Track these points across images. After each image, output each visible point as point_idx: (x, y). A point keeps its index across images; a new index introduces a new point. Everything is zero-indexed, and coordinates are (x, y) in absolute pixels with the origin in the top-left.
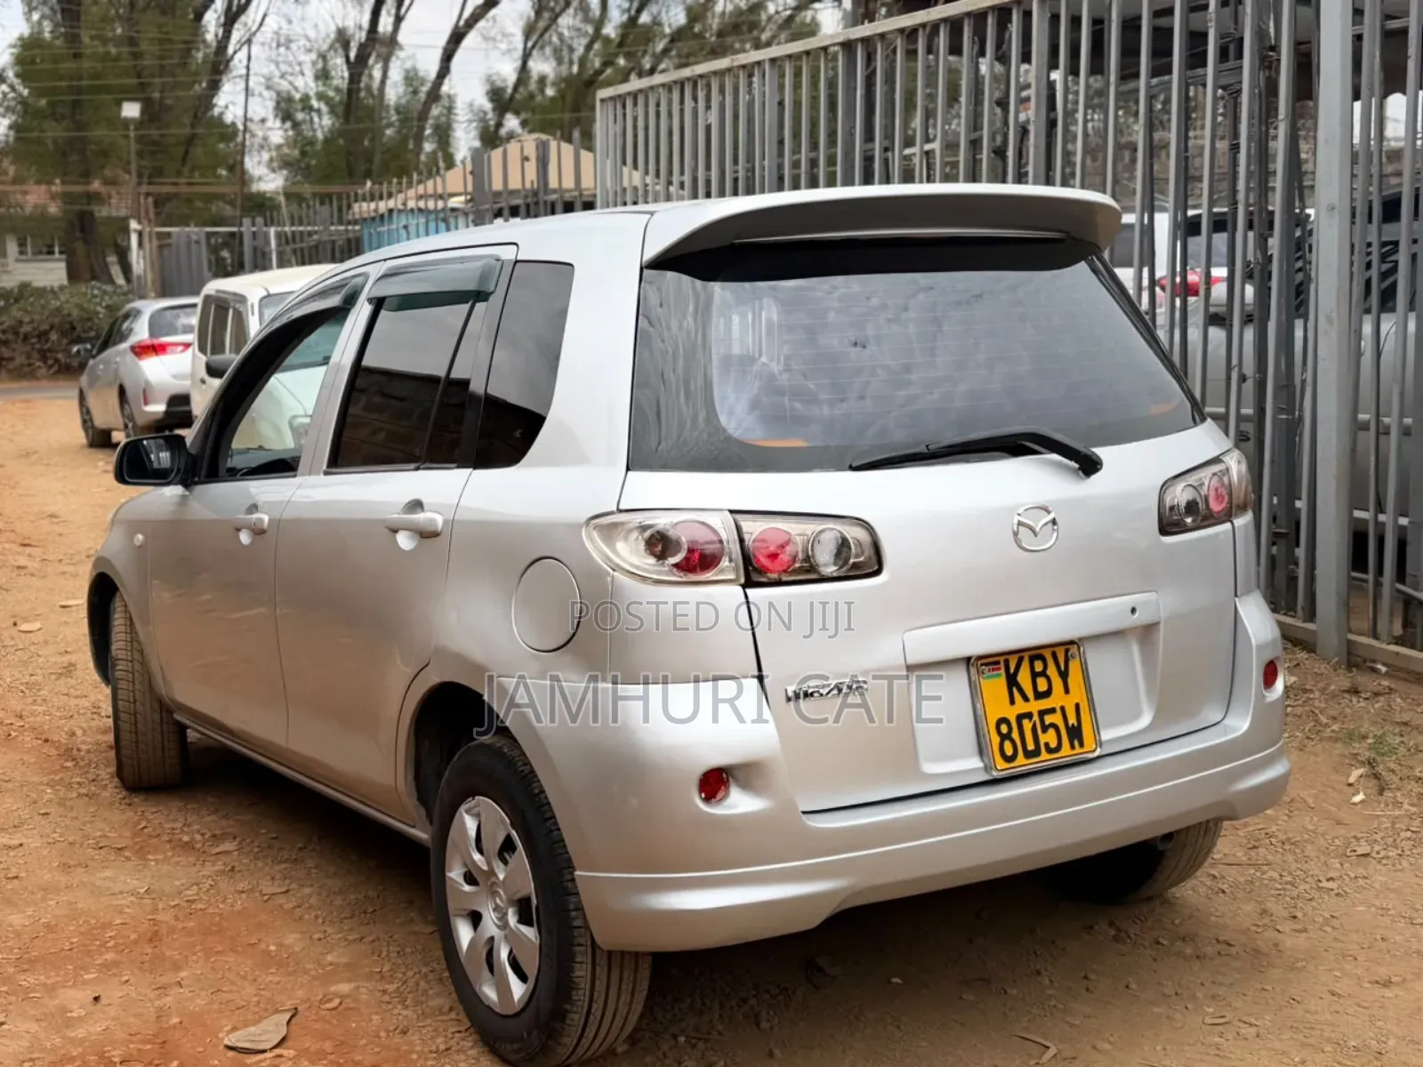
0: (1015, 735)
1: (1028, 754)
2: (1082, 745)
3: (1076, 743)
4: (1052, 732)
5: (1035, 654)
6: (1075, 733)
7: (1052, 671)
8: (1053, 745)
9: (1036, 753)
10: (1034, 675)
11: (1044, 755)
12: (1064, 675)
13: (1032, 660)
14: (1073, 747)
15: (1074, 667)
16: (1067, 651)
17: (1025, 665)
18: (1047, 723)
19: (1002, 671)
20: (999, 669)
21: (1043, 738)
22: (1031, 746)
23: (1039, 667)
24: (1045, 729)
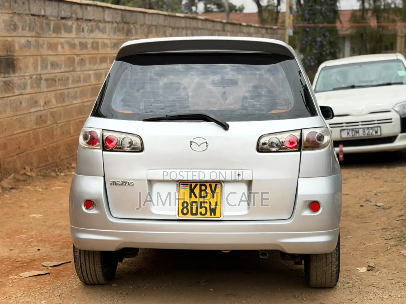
0: (189, 207)
1: (192, 214)
2: (215, 215)
3: (213, 214)
4: (204, 209)
5: (203, 184)
6: (213, 211)
7: (208, 190)
8: (203, 213)
9: (196, 214)
10: (201, 190)
11: (199, 215)
12: (213, 192)
13: (201, 186)
14: (211, 215)
15: (218, 190)
16: (216, 185)
17: (198, 187)
18: (203, 205)
19: (189, 187)
20: (188, 187)
21: (200, 210)
22: (194, 211)
23: (203, 188)
24: (201, 207)
